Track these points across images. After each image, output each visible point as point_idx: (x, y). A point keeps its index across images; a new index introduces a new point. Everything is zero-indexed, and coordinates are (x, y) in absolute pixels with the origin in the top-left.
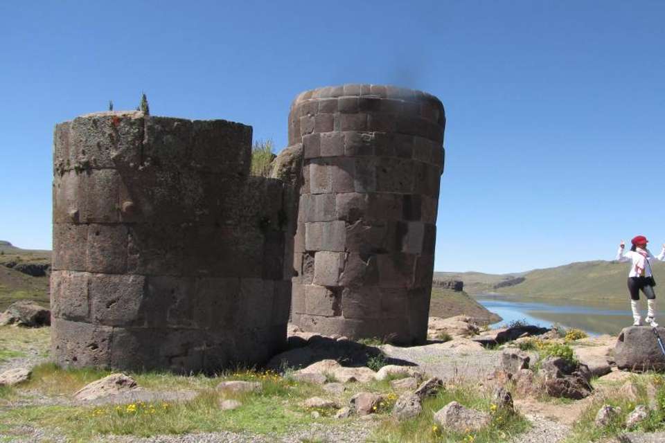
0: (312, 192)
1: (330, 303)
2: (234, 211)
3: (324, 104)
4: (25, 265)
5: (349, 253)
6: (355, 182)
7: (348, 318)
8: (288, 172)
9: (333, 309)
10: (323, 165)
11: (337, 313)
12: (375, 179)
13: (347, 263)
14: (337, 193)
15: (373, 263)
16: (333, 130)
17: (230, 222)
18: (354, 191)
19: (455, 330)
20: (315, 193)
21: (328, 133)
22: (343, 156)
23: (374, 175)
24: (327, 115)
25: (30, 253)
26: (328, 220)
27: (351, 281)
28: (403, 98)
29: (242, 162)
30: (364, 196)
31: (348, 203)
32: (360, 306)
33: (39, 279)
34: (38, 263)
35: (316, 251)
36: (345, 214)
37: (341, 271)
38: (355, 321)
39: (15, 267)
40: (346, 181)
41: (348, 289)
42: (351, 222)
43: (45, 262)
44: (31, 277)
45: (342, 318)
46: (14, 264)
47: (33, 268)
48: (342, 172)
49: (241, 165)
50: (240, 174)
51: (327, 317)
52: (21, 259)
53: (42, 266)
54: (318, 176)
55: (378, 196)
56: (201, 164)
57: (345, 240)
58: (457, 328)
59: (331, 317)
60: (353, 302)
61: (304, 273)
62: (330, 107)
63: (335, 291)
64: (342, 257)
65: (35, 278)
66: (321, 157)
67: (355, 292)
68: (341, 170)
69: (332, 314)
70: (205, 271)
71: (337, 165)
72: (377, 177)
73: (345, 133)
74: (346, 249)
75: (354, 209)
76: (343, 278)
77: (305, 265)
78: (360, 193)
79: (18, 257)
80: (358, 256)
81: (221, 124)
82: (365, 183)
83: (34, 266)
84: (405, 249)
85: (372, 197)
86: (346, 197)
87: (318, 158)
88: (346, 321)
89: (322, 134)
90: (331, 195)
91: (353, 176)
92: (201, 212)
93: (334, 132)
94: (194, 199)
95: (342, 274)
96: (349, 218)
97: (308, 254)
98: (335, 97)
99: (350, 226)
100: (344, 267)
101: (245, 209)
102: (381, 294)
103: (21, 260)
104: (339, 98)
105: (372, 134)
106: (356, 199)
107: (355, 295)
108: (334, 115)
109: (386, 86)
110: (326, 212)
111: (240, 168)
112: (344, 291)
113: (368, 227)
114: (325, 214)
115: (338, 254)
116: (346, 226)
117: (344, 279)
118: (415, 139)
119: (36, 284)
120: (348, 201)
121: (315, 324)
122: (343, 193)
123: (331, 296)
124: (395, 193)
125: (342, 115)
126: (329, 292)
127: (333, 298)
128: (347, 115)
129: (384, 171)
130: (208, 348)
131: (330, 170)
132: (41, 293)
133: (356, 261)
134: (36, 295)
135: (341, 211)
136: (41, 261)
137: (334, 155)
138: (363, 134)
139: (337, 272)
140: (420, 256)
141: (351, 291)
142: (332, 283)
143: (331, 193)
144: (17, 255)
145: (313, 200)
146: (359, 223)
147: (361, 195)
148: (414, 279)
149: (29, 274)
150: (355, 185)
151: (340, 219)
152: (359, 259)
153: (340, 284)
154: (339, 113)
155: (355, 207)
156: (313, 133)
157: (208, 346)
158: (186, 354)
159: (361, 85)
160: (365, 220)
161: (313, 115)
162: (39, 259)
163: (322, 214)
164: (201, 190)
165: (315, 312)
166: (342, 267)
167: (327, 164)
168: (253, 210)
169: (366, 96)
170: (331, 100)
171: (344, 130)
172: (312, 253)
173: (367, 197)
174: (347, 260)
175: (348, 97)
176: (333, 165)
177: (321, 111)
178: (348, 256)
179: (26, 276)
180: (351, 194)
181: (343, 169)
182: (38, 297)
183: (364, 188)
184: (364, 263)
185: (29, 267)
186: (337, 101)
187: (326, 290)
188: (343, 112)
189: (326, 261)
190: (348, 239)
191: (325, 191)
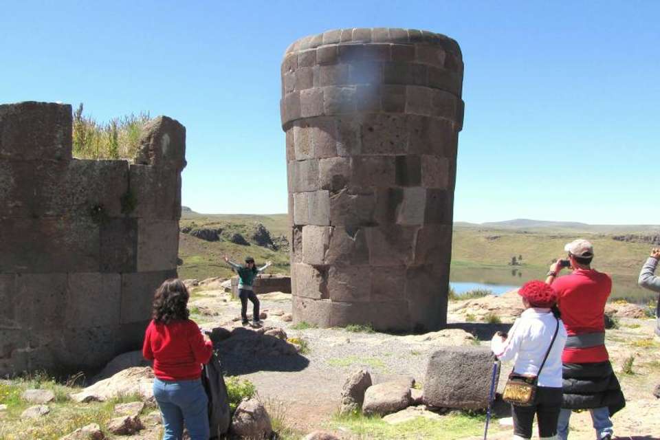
0: (297, 159)
1: (316, 283)
2: (54, 200)
3: (303, 57)
4: (199, 230)
5: (334, 227)
6: (338, 145)
7: (335, 301)
8: (146, 150)
9: (320, 291)
10: (305, 127)
11: (325, 295)
12: (359, 140)
13: (332, 238)
14: (320, 159)
15: (362, 238)
16: (312, 86)
17: (50, 213)
18: (337, 156)
19: (510, 310)
20: (299, 159)
21: (307, 91)
22: (323, 115)
23: (358, 135)
24: (306, 69)
25: (204, 217)
26: (312, 189)
27: (337, 259)
28: (392, 41)
29: (60, 146)
30: (348, 160)
31: (331, 170)
32: (347, 288)
33: (213, 243)
34: (211, 228)
35: (303, 225)
36: (329, 183)
37: (326, 247)
38: (344, 304)
39: (191, 232)
40: (328, 144)
41: (334, 268)
42: (335, 192)
43: (218, 227)
44: (205, 241)
45: (329, 301)
46: (190, 229)
47: (207, 232)
48: (324, 134)
49: (59, 148)
50: (59, 159)
51: (315, 300)
52: (195, 223)
53: (215, 230)
54: (301, 139)
55: (364, 160)
56: (11, 152)
57: (329, 212)
58: (510, 308)
59: (318, 299)
60: (339, 282)
61: (295, 249)
62: (309, 59)
63: (322, 270)
64: (327, 230)
65: (209, 243)
66: (302, 118)
67: (341, 272)
68: (322, 132)
69: (319, 296)
70: (25, 268)
71: (318, 127)
72: (362, 137)
73: (324, 88)
74: (330, 222)
75: (337, 176)
76: (328, 255)
77: (295, 241)
78: (343, 157)
79: (193, 223)
80: (344, 231)
81: (29, 106)
82: (348, 145)
83: (208, 231)
84: (400, 220)
85: (357, 161)
86: (329, 162)
87: (298, 119)
88: (334, 305)
89: (302, 92)
90: (313, 161)
91: (334, 137)
92: (14, 204)
93: (313, 88)
94: (6, 191)
95: (328, 251)
96: (333, 187)
97: (297, 229)
98: (314, 48)
99: (335, 196)
100: (329, 243)
101: (69, 197)
102: (371, 274)
103: (196, 226)
104: (317, 49)
105: (353, 87)
106: (339, 164)
107: (343, 274)
108: (313, 68)
109: (372, 29)
110: (310, 180)
111: (58, 154)
112: (330, 271)
113: (354, 197)
114: (309, 184)
115: (323, 229)
116: (330, 196)
117: (329, 258)
118: (408, 87)
119: (210, 248)
120: (331, 167)
121: (305, 307)
122: (326, 158)
123: (318, 276)
124: (385, 155)
125: (322, 67)
126: (316, 272)
127: (321, 278)
128: (325, 67)
129: (371, 129)
130: (33, 350)
131: (312, 132)
132: (215, 258)
133: (342, 235)
134: (210, 260)
135: (324, 178)
136: (214, 226)
137: (314, 115)
138: (344, 88)
139: (322, 249)
140: (421, 227)
141: (337, 270)
142: (318, 261)
143: (314, 159)
144: (192, 221)
145: (298, 167)
146: (344, 192)
147: (344, 159)
148: (414, 255)
149: (204, 239)
150: (338, 148)
151: (324, 188)
152: (346, 234)
153: (326, 263)
154: (318, 65)
155: (338, 174)
156: (294, 91)
157: (32, 347)
158: (9, 356)
159: (342, 30)
160: (349, 188)
161: (294, 71)
162: (213, 224)
163: (307, 182)
164: (12, 181)
165: (305, 294)
166: (327, 244)
167: (309, 126)
168: (81, 198)
169: (346, 44)
170: (310, 51)
171: (324, 84)
172: (300, 227)
173: (351, 161)
174: (332, 235)
175: (325, 46)
176: (313, 127)
177: (301, 64)
178: (333, 230)
179: (201, 241)
180: (334, 159)
181: (325, 131)
182: (213, 262)
183: (348, 151)
184: (351, 238)
185: (204, 232)
186: (315, 51)
187: (312, 269)
188: (322, 64)
189: (312, 237)
190: (332, 210)
191: (308, 157)
